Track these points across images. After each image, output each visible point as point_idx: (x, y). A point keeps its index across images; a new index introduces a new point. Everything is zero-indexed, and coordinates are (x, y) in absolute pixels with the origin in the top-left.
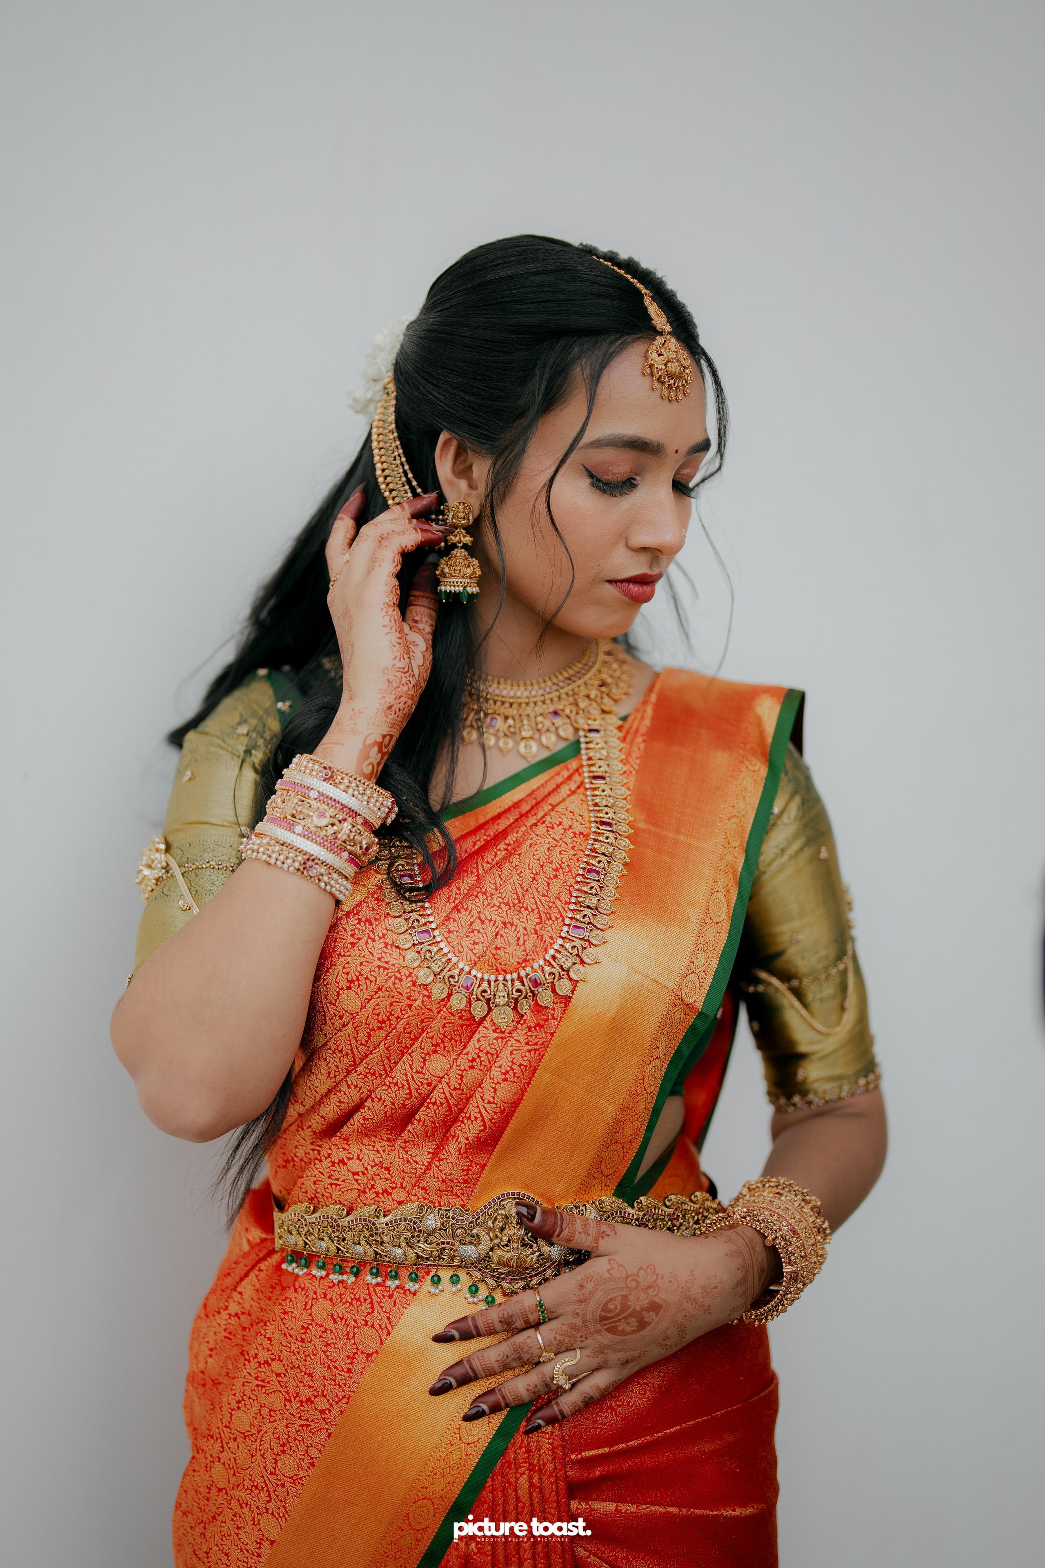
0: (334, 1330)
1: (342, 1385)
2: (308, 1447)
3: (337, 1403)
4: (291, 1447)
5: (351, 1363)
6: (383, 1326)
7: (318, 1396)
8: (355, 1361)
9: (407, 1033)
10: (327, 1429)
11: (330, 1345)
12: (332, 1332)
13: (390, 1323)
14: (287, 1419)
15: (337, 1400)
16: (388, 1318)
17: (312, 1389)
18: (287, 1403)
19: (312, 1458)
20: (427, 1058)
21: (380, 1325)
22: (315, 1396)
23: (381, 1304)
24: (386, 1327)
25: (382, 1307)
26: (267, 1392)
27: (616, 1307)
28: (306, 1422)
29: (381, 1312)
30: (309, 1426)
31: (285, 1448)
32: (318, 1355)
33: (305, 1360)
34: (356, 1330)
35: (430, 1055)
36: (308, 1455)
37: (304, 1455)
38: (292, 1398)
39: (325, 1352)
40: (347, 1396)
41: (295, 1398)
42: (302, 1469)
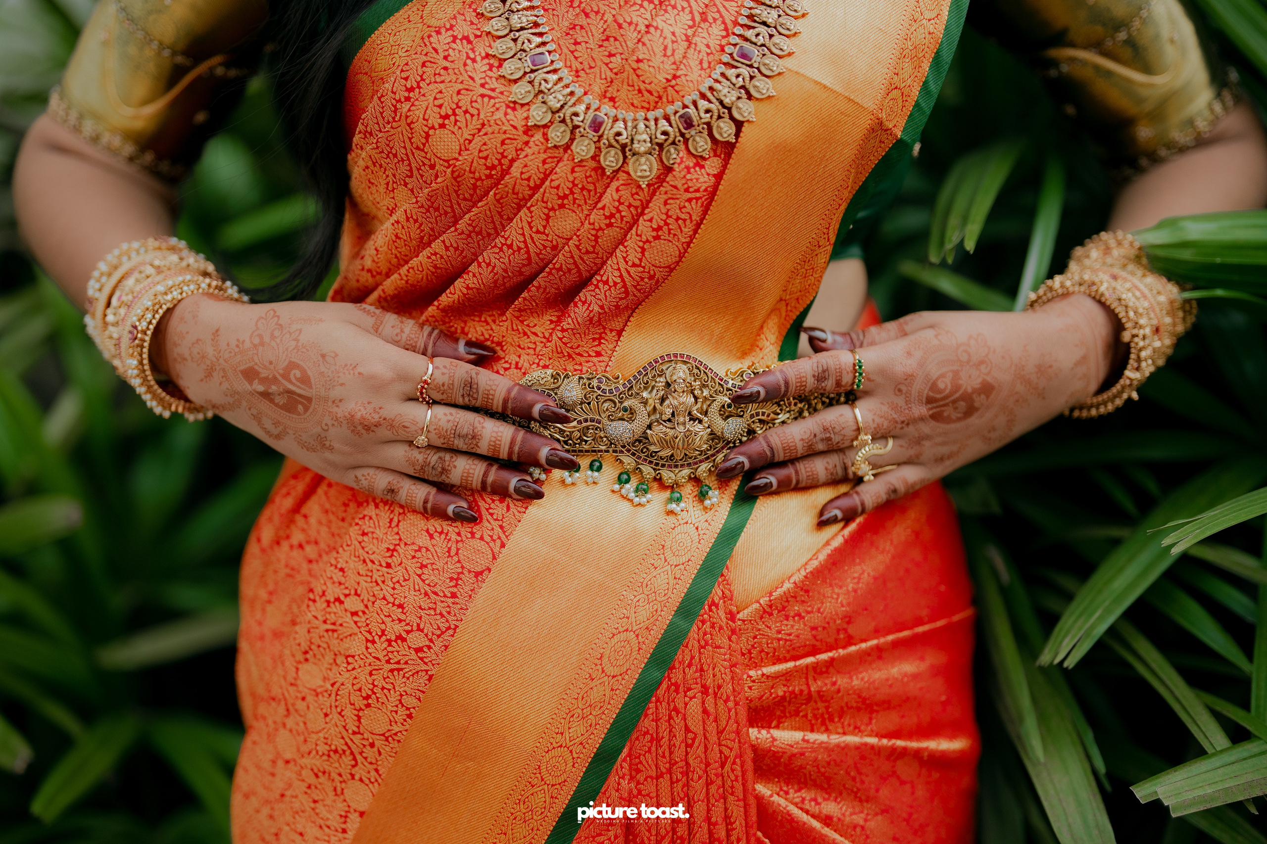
0: (430, 547)
1: (445, 613)
2: (401, 695)
3: (439, 636)
4: (378, 698)
5: (455, 586)
6: (495, 537)
7: (412, 631)
8: (460, 582)
9: (525, 179)
10: (427, 671)
11: (426, 566)
12: (427, 550)
13: (504, 532)
14: (370, 665)
15: (439, 632)
16: (501, 527)
17: (403, 623)
18: (369, 645)
19: (408, 709)
20: (551, 214)
21: (491, 537)
22: (408, 632)
23: (491, 511)
24: (499, 538)
25: (492, 514)
26: (341, 637)
27: (946, 386)
28: (397, 666)
29: (492, 521)
30: (402, 669)
31: (370, 701)
32: (411, 580)
33: (394, 589)
34: (460, 545)
35: (555, 210)
36: (403, 706)
37: (397, 706)
38: (376, 638)
39: (419, 576)
40: (453, 627)
41: (380, 637)
42: (396, 722)
